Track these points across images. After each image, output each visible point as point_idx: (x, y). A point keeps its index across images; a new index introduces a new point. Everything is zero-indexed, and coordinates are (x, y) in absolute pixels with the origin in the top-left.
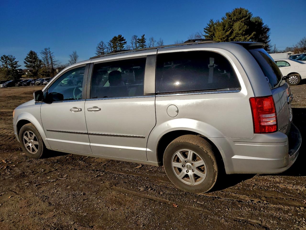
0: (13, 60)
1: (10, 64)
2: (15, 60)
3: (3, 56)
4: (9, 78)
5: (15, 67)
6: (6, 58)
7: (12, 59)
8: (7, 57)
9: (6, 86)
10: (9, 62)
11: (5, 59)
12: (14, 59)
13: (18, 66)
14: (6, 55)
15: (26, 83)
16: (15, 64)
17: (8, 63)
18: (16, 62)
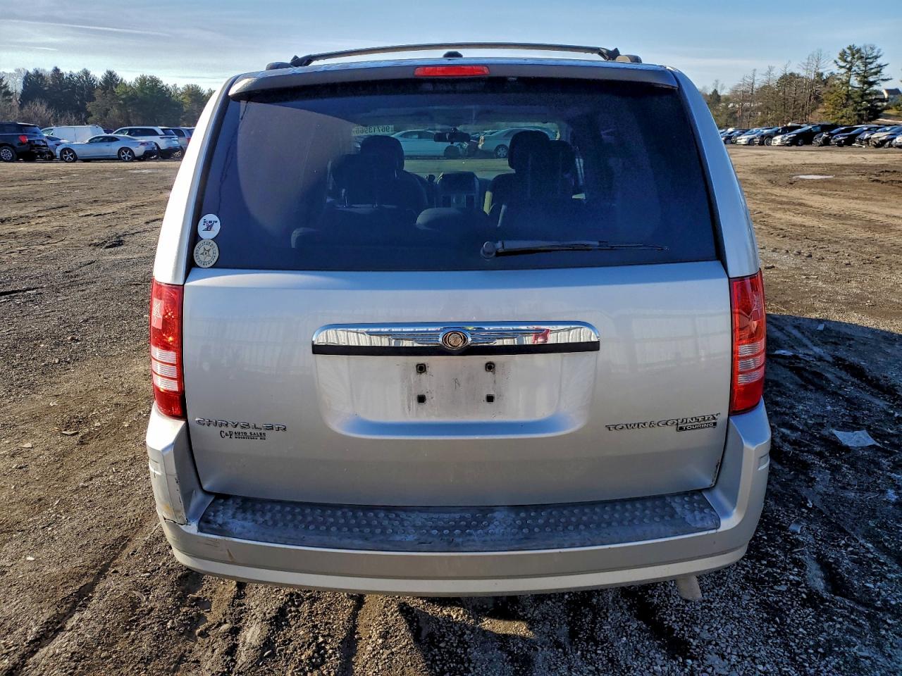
0: (870, 61)
1: (858, 74)
2: (879, 61)
3: (848, 48)
4: (842, 118)
5: (871, 84)
6: (853, 55)
7: (870, 58)
8: (858, 51)
9: (787, 142)
10: (859, 68)
11: (849, 59)
12: (876, 57)
13: (883, 80)
14: (858, 46)
15: (844, 136)
16: (876, 73)
17: (855, 71)
18: (880, 66)
